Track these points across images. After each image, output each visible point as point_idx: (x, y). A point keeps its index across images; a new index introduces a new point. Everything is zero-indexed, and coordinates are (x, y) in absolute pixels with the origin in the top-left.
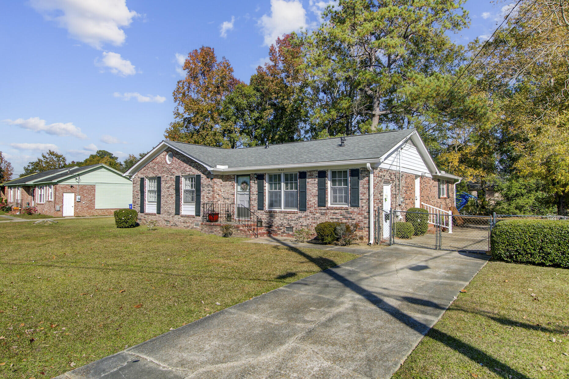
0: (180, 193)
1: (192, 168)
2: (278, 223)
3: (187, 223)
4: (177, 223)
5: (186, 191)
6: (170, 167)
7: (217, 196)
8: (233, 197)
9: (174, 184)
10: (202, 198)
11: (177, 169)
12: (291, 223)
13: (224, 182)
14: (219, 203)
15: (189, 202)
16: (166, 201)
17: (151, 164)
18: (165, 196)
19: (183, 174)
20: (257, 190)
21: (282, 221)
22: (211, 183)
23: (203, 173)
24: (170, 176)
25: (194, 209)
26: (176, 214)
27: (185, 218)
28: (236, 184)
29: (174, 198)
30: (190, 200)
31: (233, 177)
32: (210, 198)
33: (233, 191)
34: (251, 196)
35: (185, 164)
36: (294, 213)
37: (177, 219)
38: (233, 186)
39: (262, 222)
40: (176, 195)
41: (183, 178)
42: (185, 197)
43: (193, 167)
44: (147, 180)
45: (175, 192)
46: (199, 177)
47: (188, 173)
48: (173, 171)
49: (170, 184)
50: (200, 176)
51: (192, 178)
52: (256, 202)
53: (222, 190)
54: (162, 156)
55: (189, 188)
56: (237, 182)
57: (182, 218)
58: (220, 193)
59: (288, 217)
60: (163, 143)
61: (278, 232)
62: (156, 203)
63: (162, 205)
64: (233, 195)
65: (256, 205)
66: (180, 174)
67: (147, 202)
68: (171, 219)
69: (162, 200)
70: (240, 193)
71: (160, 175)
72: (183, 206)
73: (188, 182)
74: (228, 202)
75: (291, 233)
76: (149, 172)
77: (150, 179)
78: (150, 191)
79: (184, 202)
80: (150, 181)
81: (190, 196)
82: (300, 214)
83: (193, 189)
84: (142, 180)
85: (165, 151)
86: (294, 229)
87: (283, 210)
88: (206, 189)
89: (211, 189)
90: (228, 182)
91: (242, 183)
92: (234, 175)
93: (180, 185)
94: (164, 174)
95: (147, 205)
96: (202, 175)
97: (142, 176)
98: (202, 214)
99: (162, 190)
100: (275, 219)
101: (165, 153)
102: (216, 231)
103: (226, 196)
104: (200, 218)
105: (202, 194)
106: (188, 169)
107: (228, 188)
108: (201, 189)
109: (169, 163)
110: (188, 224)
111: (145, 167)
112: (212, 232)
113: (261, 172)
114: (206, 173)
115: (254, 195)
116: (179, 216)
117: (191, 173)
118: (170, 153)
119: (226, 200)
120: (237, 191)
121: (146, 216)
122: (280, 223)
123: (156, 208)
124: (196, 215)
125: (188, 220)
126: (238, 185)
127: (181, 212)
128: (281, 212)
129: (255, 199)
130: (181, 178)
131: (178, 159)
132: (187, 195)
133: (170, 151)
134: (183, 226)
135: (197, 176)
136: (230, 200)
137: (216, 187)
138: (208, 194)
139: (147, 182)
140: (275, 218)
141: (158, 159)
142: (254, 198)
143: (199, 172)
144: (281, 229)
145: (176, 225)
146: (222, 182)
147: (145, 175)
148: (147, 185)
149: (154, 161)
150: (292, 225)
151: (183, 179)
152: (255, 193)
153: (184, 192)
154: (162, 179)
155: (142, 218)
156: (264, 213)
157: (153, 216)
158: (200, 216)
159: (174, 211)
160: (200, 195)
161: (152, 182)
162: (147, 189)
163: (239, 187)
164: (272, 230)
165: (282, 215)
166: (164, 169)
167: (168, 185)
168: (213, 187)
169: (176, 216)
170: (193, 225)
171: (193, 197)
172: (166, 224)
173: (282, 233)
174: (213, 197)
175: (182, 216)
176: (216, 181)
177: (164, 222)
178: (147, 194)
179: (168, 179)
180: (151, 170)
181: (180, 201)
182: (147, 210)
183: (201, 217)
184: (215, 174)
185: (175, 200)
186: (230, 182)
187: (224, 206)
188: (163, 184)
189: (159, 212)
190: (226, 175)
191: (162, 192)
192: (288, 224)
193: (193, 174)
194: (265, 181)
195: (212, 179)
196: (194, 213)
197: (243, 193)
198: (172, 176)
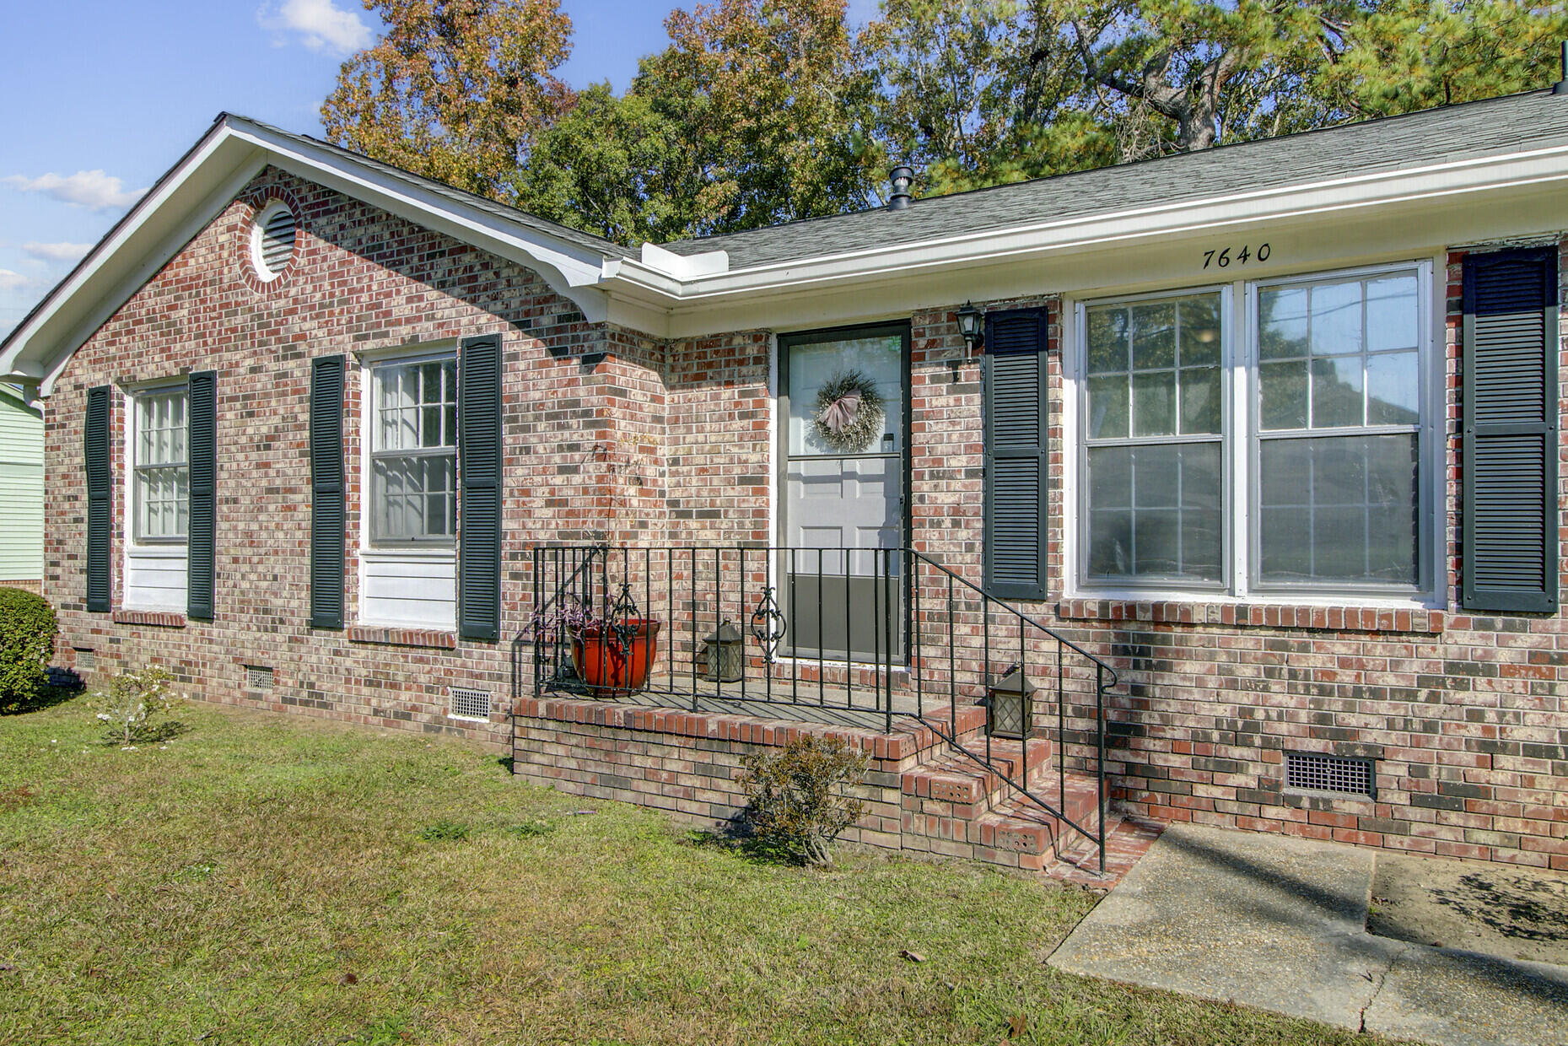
0: (342, 480)
1: (431, 294)
2: (1205, 709)
3: (394, 686)
4: (324, 685)
5: (386, 464)
6: (276, 305)
7: (632, 490)
8: (752, 503)
9: (304, 417)
10: (509, 505)
11: (320, 312)
12: (1353, 720)
13: (679, 395)
14: (644, 541)
15: (413, 542)
16: (249, 534)
17: (151, 299)
18: (245, 501)
19: (370, 345)
20: (977, 437)
21: (1246, 698)
22: (582, 392)
23: (521, 325)
24: (273, 366)
25: (449, 589)
26: (316, 624)
27: (384, 654)
28: (773, 404)
29: (304, 513)
30: (417, 524)
31: (752, 350)
32: (578, 503)
33: (754, 458)
34: (922, 486)
35: (381, 274)
36: (1395, 629)
37: (325, 656)
38: (755, 417)
39: (1025, 696)
40: (317, 492)
41: (365, 375)
42: (381, 503)
43: (442, 286)
44: (129, 400)
45: (307, 471)
46: (484, 351)
47: (405, 331)
48: (296, 324)
49: (276, 420)
50: (493, 343)
51: (432, 372)
52: (971, 532)
53: (665, 452)
54: (222, 239)
55: (407, 442)
56: (784, 388)
57: (362, 653)
58: (651, 472)
59: (1315, 661)
60: (226, 131)
61: (1201, 791)
62: (185, 548)
63: (222, 561)
64: (756, 481)
65: (970, 566)
66: (345, 345)
67: (129, 544)
68: (279, 657)
69: (222, 525)
70: (803, 468)
71: (207, 364)
72: (363, 569)
73: (402, 399)
74: (708, 535)
75: (1352, 804)
76: (138, 346)
77: (153, 393)
78: (146, 474)
79: (375, 542)
80: (148, 411)
81: (413, 501)
82: (1464, 640)
83: (443, 447)
84: (100, 403)
85: (242, 197)
86: (1388, 771)
87: (1244, 597)
88: (544, 439)
89: (588, 438)
90: (704, 392)
91: (831, 395)
92: (758, 336)
93: (348, 424)
94: (238, 356)
95: (128, 564)
96: (511, 338)
97: (98, 378)
98: (513, 621)
99: (222, 458)
100: (1168, 679)
101: (239, 213)
102: (648, 775)
103: (693, 491)
104: (496, 657)
105: (513, 477)
106: (400, 307)
107: (712, 433)
108: (508, 439)
109: (265, 274)
110: (405, 696)
111: (114, 316)
112: (621, 783)
113: (1024, 292)
114: (546, 321)
115: (950, 475)
116: (341, 639)
117: (426, 330)
118: (276, 207)
119: (693, 524)
120: (784, 456)
121: (123, 632)
122: (1223, 711)
123: (183, 580)
124: (468, 635)
125: (402, 665)
126: (795, 410)
127: (350, 607)
128: (1239, 620)
129: (956, 510)
130: (349, 374)
131: (333, 240)
132: (395, 489)
133: (274, 193)
134: (366, 710)
135: (471, 345)
136: (724, 524)
137: (623, 427)
138: (559, 480)
139: (129, 415)
140: (1164, 667)
141: (198, 259)
142: (946, 499)
143: (484, 318)
144: (1237, 767)
145: (317, 699)
146: (660, 388)
147: (116, 372)
148: (128, 437)
149: (169, 274)
150: (1369, 738)
151: (364, 382)
152: (960, 462)
153: (375, 469)
154: (224, 388)
155: (101, 642)
156: (1053, 624)
157: (163, 634)
158: (493, 640)
159: (300, 604)
160: (494, 489)
161: (162, 414)
162: (129, 456)
163: (800, 428)
164: (1131, 769)
165: (1245, 641)
166: (238, 320)
167: (260, 427)
168: (598, 422)
169: (319, 637)
170: (442, 704)
171: (436, 505)
172: (248, 688)
173: (1242, 794)
174: (607, 501)
175: (361, 639)
176: (621, 382)
177: (235, 674)
178: (127, 490)
179: (263, 382)
180: (155, 337)
181: (341, 535)
182: (127, 590)
183: (506, 645)
184: (618, 320)
185: (307, 524)
186: (726, 393)
187: (681, 565)
188: (227, 420)
189: (202, 608)
190: (689, 343)
191: (222, 475)
192: (1321, 724)
193: (439, 334)
194: (1052, 361)
195: (591, 361)
196: (445, 620)
197: (832, 468)
198: (291, 364)
